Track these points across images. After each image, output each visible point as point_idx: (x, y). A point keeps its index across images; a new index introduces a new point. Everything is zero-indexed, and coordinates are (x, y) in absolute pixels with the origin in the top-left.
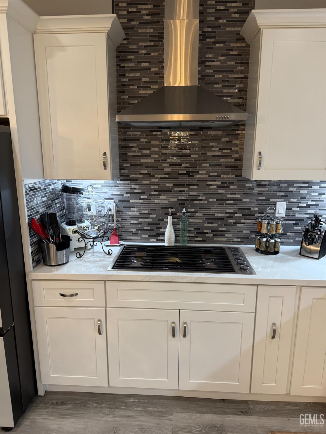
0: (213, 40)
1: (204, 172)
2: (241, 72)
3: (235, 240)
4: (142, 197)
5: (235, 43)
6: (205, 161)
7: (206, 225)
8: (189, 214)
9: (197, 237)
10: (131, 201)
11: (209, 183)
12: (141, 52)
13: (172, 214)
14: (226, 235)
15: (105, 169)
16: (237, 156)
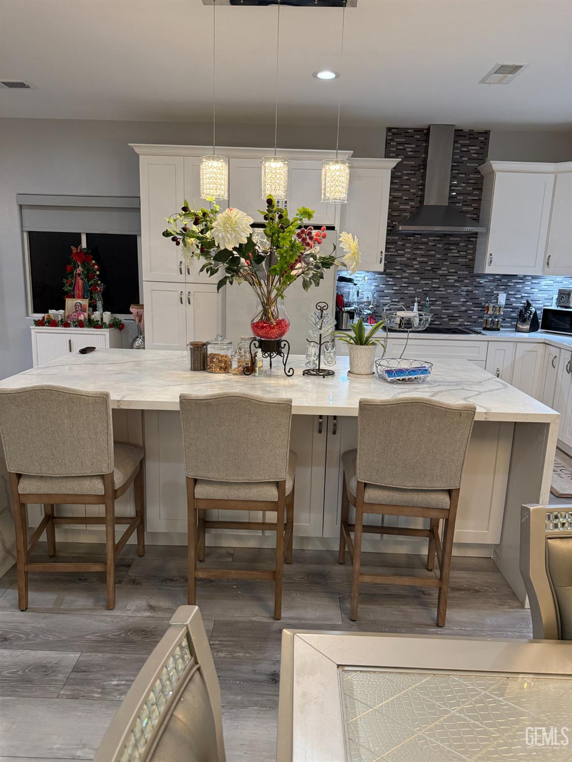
0: (457, 172)
1: (445, 269)
2: (476, 195)
3: (466, 323)
4: (394, 288)
5: (473, 174)
6: (446, 260)
7: (444, 311)
8: (431, 302)
9: (435, 321)
10: (385, 291)
11: (448, 277)
12: (404, 177)
13: (418, 302)
14: (459, 320)
15: (381, 263)
16: (471, 257)
